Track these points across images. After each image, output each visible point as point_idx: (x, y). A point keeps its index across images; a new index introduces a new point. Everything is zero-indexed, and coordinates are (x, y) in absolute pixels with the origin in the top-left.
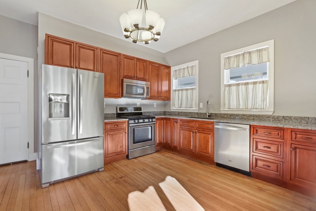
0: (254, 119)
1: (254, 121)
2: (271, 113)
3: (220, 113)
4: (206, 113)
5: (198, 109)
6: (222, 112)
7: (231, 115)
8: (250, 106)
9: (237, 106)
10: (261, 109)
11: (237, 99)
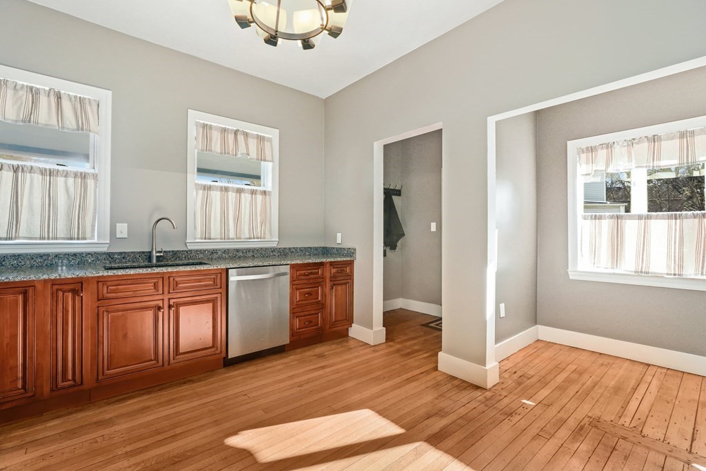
0: (253, 256)
1: (253, 260)
2: (274, 245)
3: (187, 249)
4: (150, 253)
5: (109, 242)
6: (190, 247)
7: (212, 253)
8: (246, 233)
9: (221, 234)
10: (258, 238)
11: (221, 217)
